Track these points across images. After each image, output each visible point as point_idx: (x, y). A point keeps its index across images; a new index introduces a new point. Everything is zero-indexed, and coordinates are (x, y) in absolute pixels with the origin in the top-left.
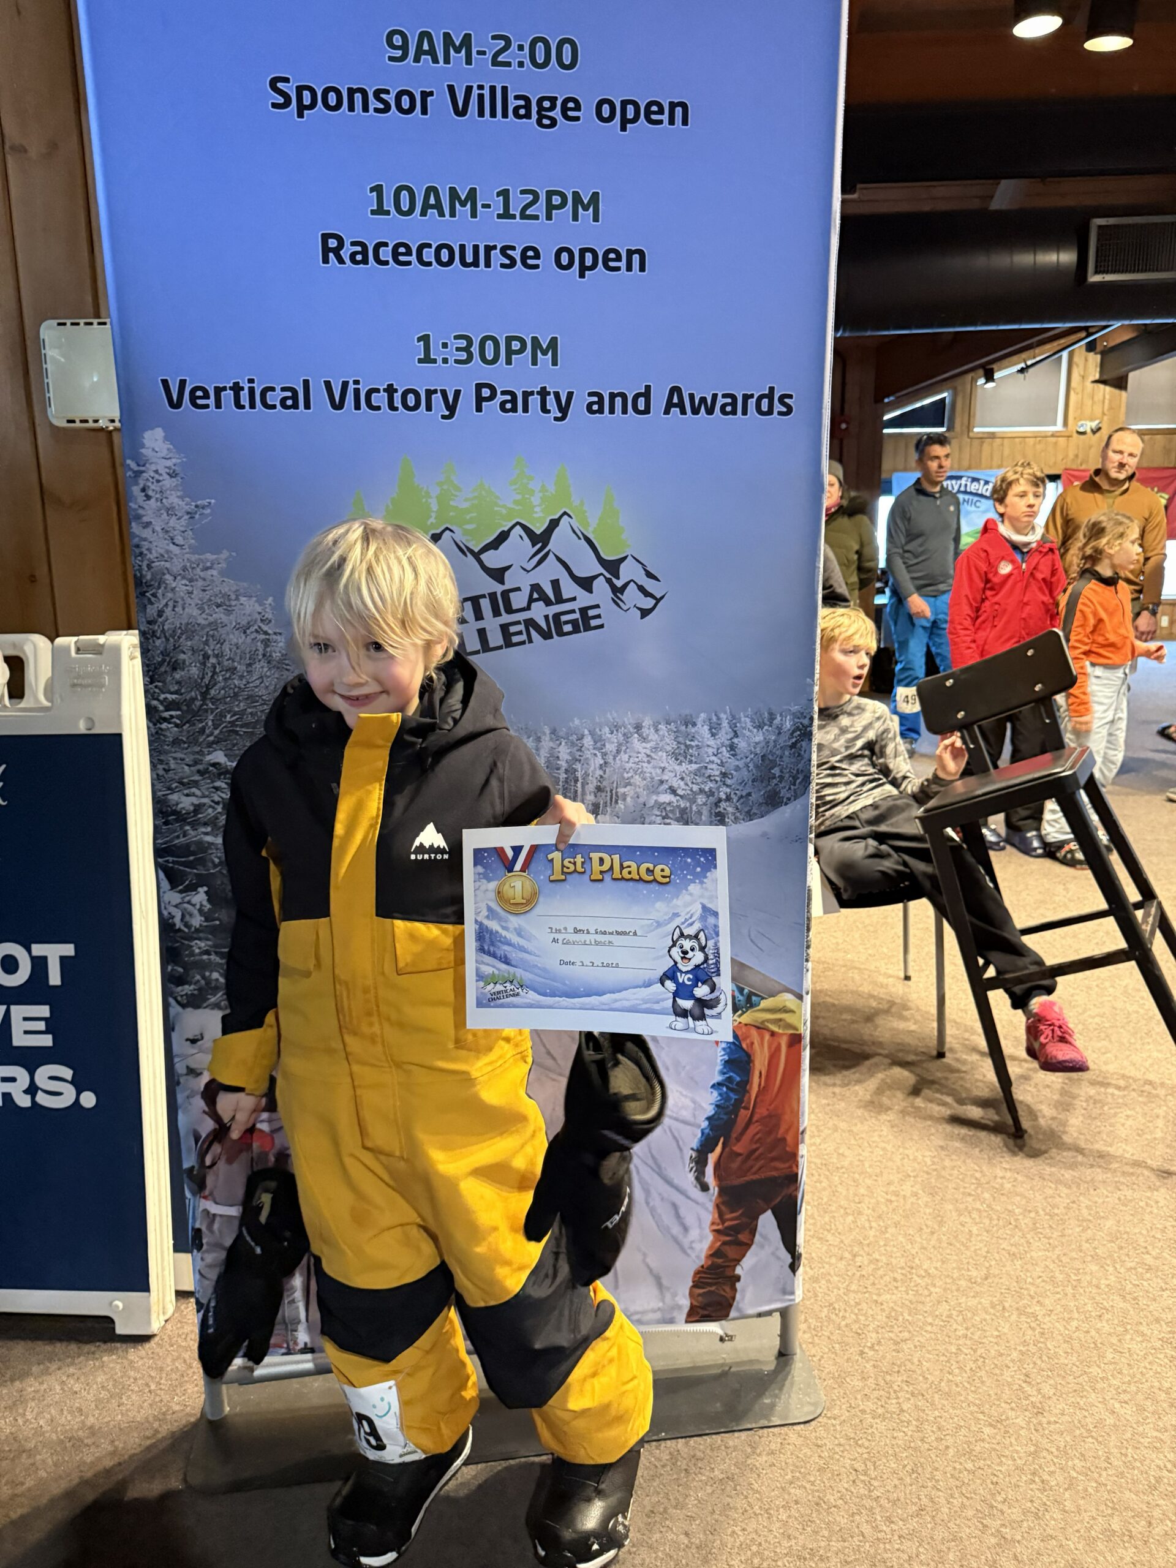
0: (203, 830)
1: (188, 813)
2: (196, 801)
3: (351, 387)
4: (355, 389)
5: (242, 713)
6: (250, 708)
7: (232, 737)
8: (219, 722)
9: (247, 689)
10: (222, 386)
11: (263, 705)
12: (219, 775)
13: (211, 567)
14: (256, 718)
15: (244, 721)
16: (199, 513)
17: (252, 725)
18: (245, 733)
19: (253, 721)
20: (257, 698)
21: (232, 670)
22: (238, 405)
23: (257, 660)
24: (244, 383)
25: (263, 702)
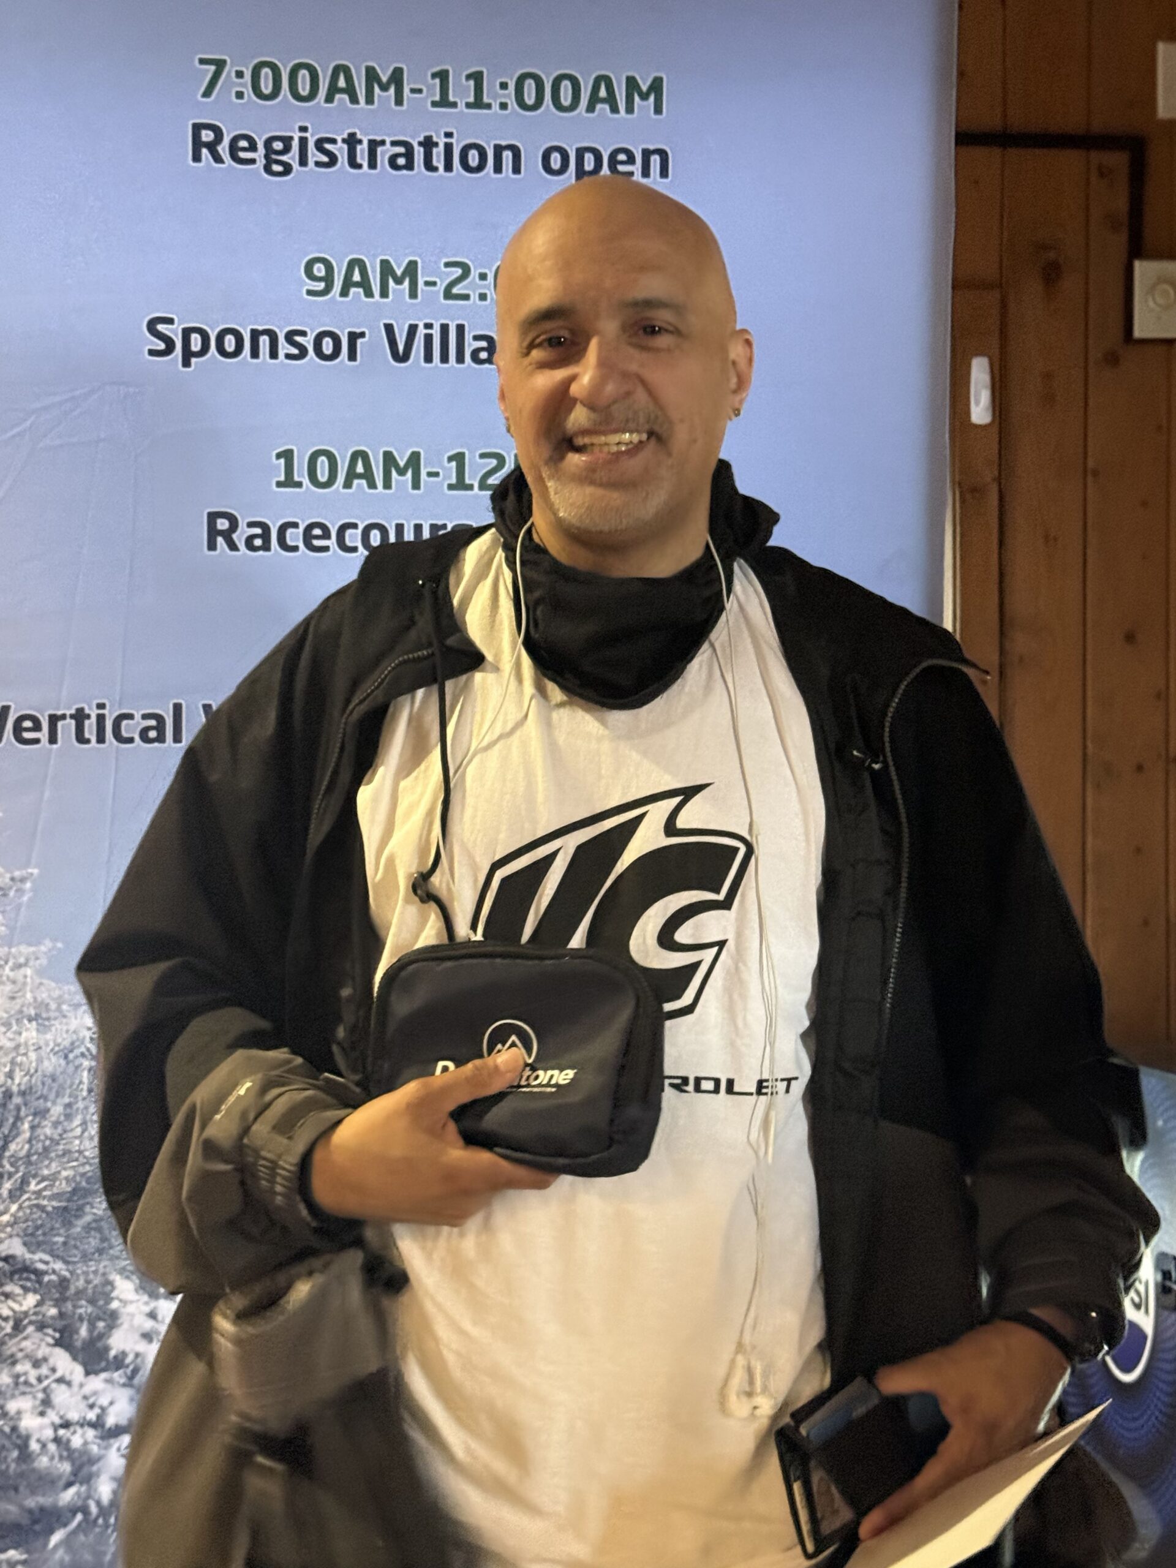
5: (54, 1178)
6: (65, 1169)
7: (35, 1216)
8: (18, 1193)
9: (64, 1142)
10: (60, 713)
11: (83, 1164)
12: (12, 1273)
13: (26, 964)
14: (73, 1185)
15: (55, 1190)
16: (14, 888)
17: (68, 1195)
18: (54, 1208)
19: (69, 1189)
20: (76, 1155)
21: (41, 1113)
22: (81, 739)
23: (80, 1098)
24: (90, 708)
25: (85, 1161)
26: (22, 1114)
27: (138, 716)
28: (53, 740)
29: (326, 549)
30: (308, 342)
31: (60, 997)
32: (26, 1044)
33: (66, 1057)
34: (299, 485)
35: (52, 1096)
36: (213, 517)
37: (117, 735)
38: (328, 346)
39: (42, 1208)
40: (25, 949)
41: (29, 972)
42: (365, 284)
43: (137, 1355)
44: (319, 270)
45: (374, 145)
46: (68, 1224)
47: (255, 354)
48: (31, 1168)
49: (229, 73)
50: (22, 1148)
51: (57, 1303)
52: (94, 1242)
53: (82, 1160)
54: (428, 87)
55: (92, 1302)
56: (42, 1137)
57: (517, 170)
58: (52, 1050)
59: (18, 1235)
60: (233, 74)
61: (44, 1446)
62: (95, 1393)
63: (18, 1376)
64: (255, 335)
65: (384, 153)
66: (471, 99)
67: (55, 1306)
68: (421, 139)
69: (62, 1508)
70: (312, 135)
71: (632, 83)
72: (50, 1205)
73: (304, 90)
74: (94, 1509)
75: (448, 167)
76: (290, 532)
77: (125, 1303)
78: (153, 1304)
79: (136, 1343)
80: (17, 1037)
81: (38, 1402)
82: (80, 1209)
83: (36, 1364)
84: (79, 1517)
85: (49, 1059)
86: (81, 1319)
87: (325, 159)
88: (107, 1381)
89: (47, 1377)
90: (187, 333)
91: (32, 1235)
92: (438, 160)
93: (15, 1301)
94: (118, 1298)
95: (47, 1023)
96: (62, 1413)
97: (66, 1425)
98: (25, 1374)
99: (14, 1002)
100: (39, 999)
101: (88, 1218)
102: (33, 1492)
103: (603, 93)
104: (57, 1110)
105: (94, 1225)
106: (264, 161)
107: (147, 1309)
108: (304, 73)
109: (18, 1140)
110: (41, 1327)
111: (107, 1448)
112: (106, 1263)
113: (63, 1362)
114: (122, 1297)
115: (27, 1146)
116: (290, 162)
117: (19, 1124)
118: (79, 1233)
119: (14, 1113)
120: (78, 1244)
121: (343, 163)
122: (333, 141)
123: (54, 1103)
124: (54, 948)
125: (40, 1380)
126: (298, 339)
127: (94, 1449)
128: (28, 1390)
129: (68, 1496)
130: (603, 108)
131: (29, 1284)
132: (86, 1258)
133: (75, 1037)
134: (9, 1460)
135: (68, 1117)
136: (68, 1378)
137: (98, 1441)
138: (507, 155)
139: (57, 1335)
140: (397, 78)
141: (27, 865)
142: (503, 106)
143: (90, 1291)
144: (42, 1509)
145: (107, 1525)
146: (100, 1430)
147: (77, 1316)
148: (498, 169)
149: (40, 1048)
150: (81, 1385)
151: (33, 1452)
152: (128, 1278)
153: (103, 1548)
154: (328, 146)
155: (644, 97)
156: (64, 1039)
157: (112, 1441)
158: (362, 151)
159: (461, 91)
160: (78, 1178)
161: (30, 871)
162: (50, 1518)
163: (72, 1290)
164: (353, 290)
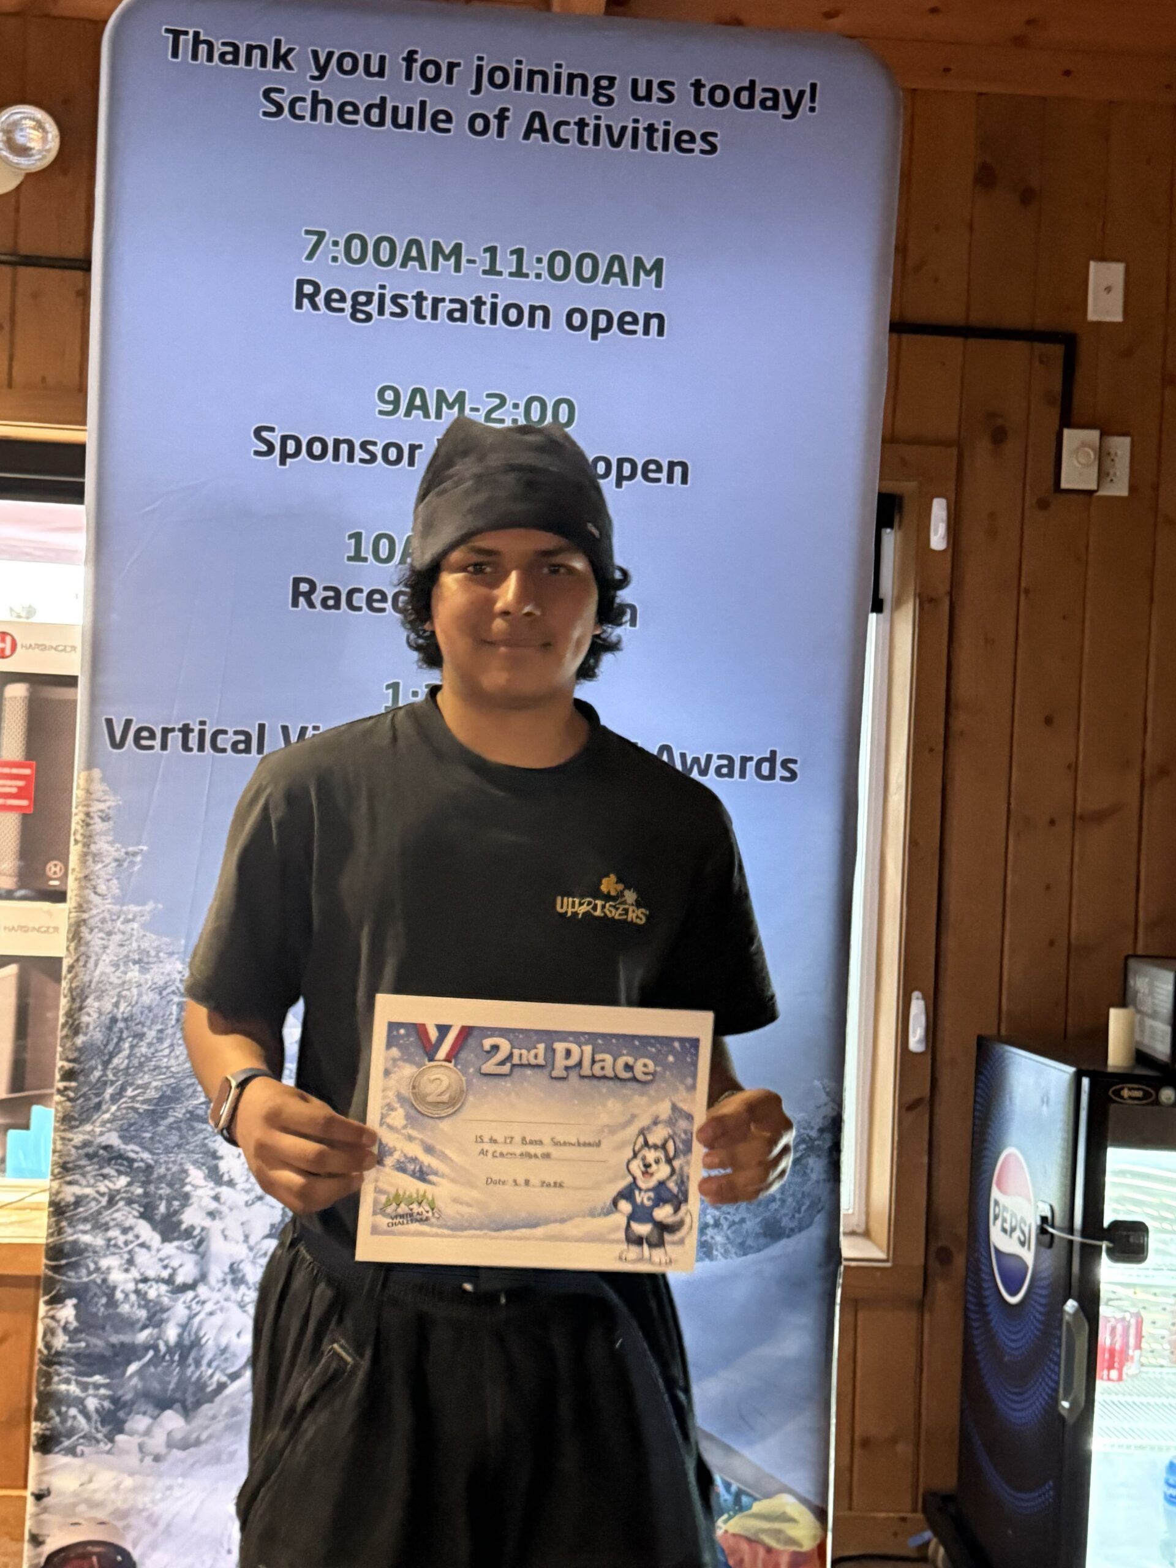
0: (81, 1227)
1: (68, 1205)
2: (76, 1190)
5: (145, 1087)
6: (155, 1080)
7: (130, 1116)
8: (118, 1097)
9: (154, 1059)
10: (170, 727)
11: (170, 1077)
12: (110, 1160)
13: (133, 920)
14: (160, 1093)
15: (147, 1096)
16: (128, 860)
17: (155, 1101)
18: (145, 1110)
19: (157, 1096)
20: (164, 1070)
21: (141, 1036)
22: (186, 747)
23: (170, 1025)
24: (194, 724)
25: (170, 1075)
26: (125, 1035)
27: (231, 733)
28: (164, 746)
29: (383, 610)
30: (378, 450)
31: (158, 946)
32: (130, 981)
33: (160, 994)
34: (365, 560)
35: (148, 1023)
36: (297, 581)
37: (214, 746)
38: (393, 454)
39: (135, 1110)
40: (134, 908)
41: (135, 925)
42: (424, 408)
43: (203, 1229)
44: (389, 394)
45: (436, 302)
46: (155, 1123)
47: (336, 457)
48: (129, 1078)
49: (327, 243)
50: (122, 1062)
51: (145, 1184)
52: (174, 1138)
53: (169, 1074)
54: (481, 258)
55: (170, 1185)
56: (138, 1055)
57: (546, 325)
58: (150, 987)
59: (115, 1130)
60: (331, 242)
61: (127, 1295)
62: (168, 1257)
63: (109, 1240)
64: (337, 443)
65: (444, 308)
66: (514, 270)
67: (140, 1187)
68: (473, 298)
69: (139, 1345)
70: (390, 291)
71: (639, 263)
72: (143, 1108)
73: (385, 256)
74: (162, 1348)
75: (493, 321)
76: (356, 596)
77: (196, 1187)
78: (218, 1190)
79: (203, 1219)
80: (123, 975)
81: (124, 1262)
82: (166, 1111)
83: (125, 1231)
84: (151, 1353)
85: (147, 994)
86: (161, 1198)
87: (398, 310)
88: (178, 1248)
89: (132, 1242)
90: (284, 439)
91: (126, 1130)
92: (486, 314)
93: (111, 1181)
94: (190, 1183)
95: (147, 966)
96: (142, 1270)
97: (145, 1280)
98: (115, 1238)
99: (122, 949)
100: (142, 947)
101: (171, 1120)
102: (117, 1331)
103: (616, 269)
104: (151, 1034)
105: (175, 1126)
106: (350, 311)
107: (213, 1193)
108: (385, 246)
109: (121, 1055)
110: (130, 1202)
111: (176, 1300)
112: (184, 1155)
113: (145, 1230)
114: (193, 1182)
115: (126, 1061)
116: (372, 312)
117: (121, 1044)
118: (163, 1131)
119: (119, 1035)
120: (162, 1139)
121: (411, 316)
122: (405, 297)
123: (150, 1028)
124: (155, 909)
125: (126, 1243)
126: (370, 447)
127: (166, 1301)
128: (117, 1251)
129: (143, 1336)
130: (615, 281)
131: (122, 1168)
132: (168, 1151)
133: (168, 978)
134: (99, 1305)
135: (160, 1040)
136: (148, 1243)
137: (169, 1295)
138: (539, 314)
139: (142, 1210)
140: (457, 250)
141: (138, 844)
142: (538, 276)
143: (169, 1177)
144: (122, 1345)
145: (172, 1361)
146: (171, 1287)
147: (157, 1196)
148: (532, 323)
149: (140, 985)
150: (158, 1250)
151: (117, 1301)
152: (199, 1168)
153: (167, 1379)
154: (401, 301)
155: (648, 273)
156: (160, 979)
157: (179, 1295)
158: (427, 305)
159: (506, 263)
160: (165, 1088)
161: (141, 847)
162: (128, 1353)
163: (155, 1175)
164: (414, 412)
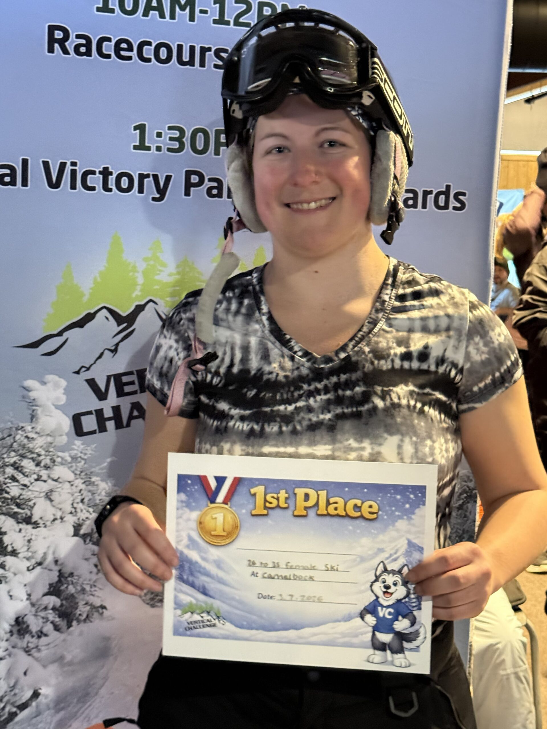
3: (69, 168)
4: (72, 170)
29: (130, 58)
34: (112, 11)
36: (52, 29)
76: (105, 44)
